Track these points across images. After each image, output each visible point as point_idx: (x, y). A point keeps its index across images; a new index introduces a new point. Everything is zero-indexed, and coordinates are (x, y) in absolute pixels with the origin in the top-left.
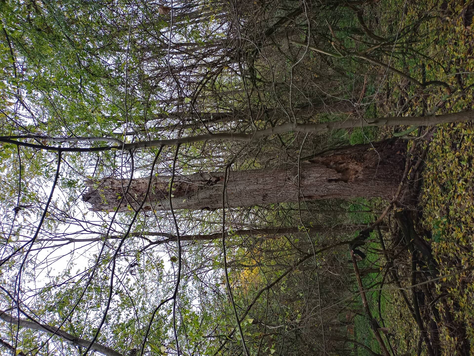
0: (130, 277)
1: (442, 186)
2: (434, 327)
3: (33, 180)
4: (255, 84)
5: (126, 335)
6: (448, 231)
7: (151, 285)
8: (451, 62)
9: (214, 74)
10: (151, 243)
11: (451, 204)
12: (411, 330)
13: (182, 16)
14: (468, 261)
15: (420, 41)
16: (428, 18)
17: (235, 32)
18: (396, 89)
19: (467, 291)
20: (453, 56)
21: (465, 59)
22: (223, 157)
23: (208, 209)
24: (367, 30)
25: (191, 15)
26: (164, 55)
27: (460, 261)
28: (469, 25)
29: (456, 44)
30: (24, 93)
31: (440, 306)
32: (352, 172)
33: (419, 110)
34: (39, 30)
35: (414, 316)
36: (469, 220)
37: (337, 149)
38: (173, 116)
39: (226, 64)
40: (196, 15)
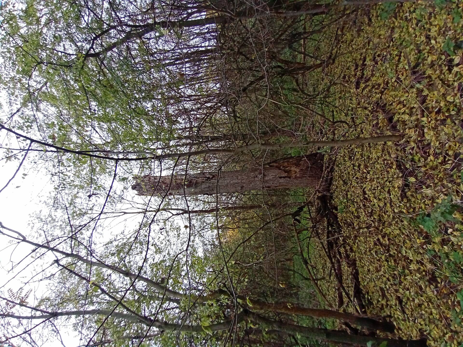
0: (160, 235)
1: (344, 181)
2: (338, 261)
3: (102, 177)
4: (236, 120)
5: (158, 269)
6: (346, 207)
7: (173, 240)
8: (349, 110)
9: (210, 113)
10: (173, 215)
11: (348, 191)
12: (326, 264)
13: (192, 79)
14: (358, 224)
15: (330, 97)
16: (335, 84)
17: (224, 89)
18: (317, 124)
19: (357, 241)
20: (349, 106)
21: (356, 108)
22: (216, 162)
23: (207, 194)
24: (301, 90)
25: (198, 79)
26: (181, 102)
27: (353, 224)
28: (358, 88)
29: (351, 99)
30: (96, 124)
31: (342, 250)
32: (293, 173)
33: (331, 137)
34: (105, 86)
35: (328, 256)
36: (359, 201)
37: (284, 159)
38: (186, 138)
39: (219, 108)
40: (201, 78)
